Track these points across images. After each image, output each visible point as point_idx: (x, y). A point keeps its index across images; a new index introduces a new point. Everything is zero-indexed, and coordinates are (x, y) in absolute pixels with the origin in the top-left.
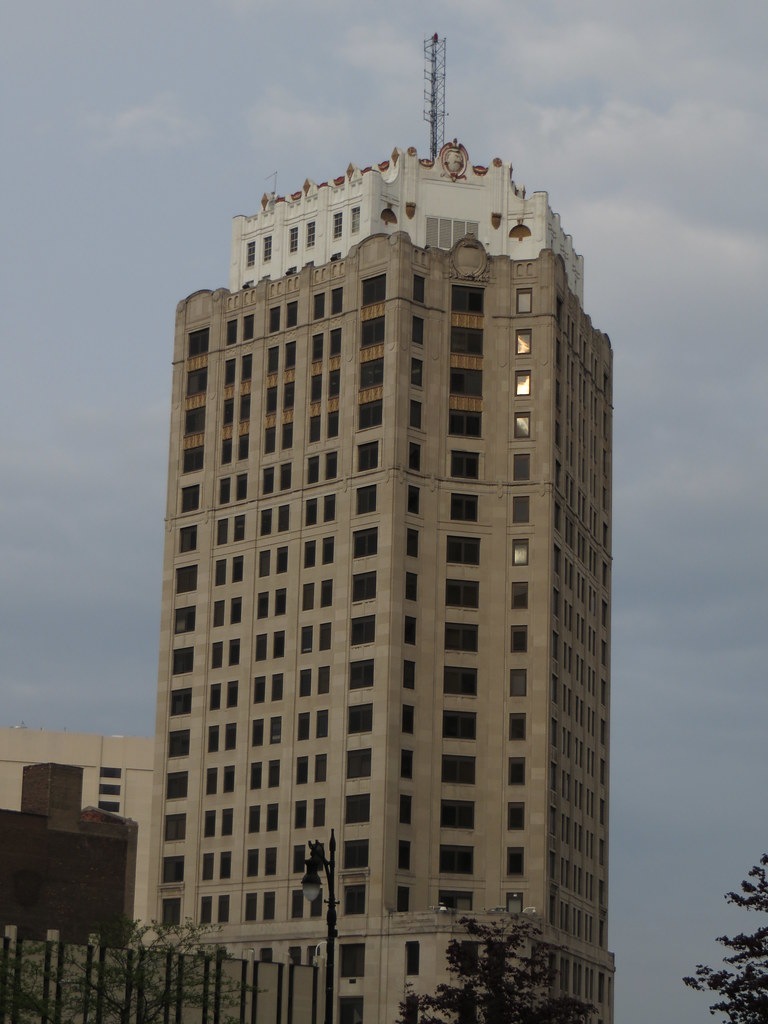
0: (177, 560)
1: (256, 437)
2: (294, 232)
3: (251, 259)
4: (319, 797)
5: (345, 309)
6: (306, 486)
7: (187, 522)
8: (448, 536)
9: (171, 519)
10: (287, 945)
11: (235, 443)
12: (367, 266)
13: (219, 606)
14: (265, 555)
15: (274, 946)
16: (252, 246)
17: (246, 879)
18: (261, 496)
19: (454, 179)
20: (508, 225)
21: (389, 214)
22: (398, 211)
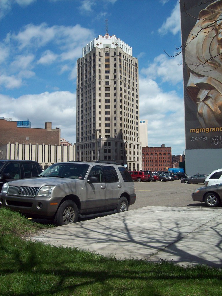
1: (84, 77)
5: (91, 58)
6: (88, 83)
8: (105, 87)
11: (82, 78)
12: (93, 52)
13: (81, 100)
18: (85, 85)
19: (107, 38)
20: (115, 44)
21: (98, 44)
22: (99, 44)
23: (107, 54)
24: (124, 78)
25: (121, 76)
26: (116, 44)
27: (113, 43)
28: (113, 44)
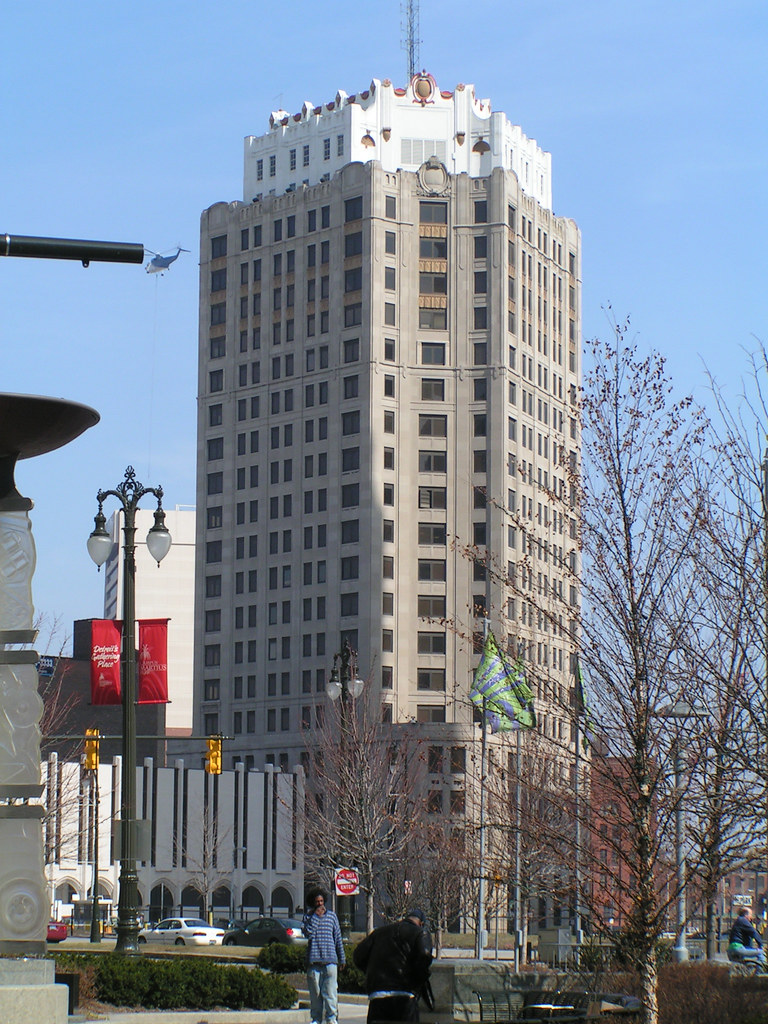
0: (208, 433)
1: (266, 329)
2: (293, 153)
3: (260, 174)
4: (321, 632)
5: (332, 225)
6: (306, 374)
7: (214, 401)
8: (420, 415)
9: (201, 398)
10: (299, 751)
11: (250, 334)
12: (348, 188)
13: (241, 471)
14: (275, 430)
15: (290, 752)
16: (260, 162)
17: (268, 698)
18: (271, 381)
19: (423, 103)
20: (470, 142)
21: (368, 139)
22: (376, 136)
23: (433, 210)
24: (524, 356)
25: (514, 349)
26: (481, 147)
27: (460, 137)
28: (461, 142)
